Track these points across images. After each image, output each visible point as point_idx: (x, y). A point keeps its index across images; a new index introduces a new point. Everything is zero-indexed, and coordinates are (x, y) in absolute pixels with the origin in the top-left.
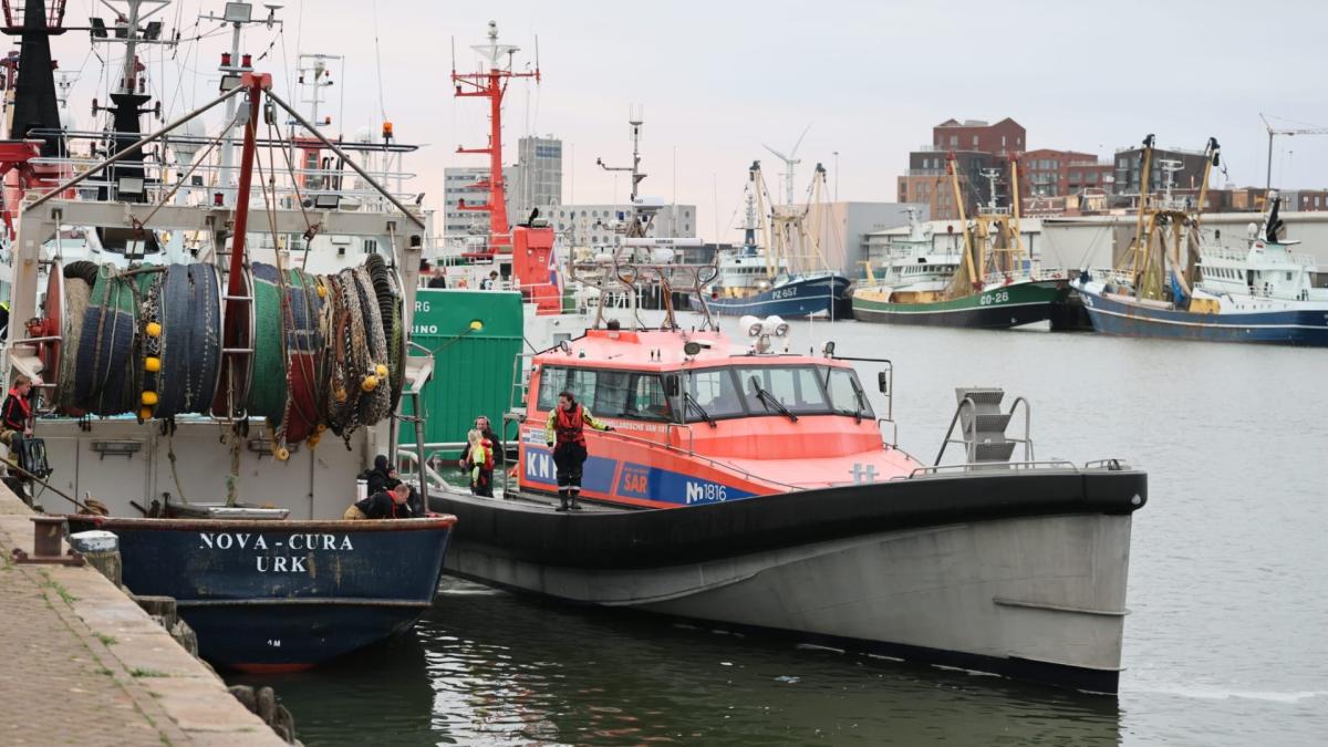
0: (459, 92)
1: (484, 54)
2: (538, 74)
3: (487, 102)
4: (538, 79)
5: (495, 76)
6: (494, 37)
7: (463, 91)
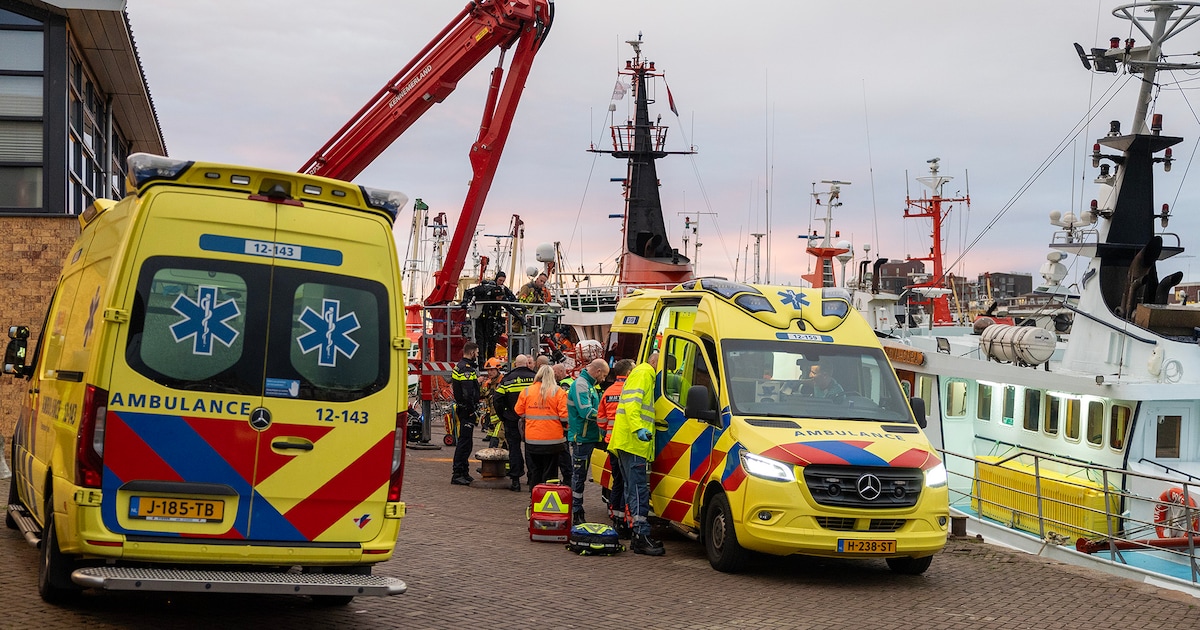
0: (907, 214)
1: (928, 184)
2: (968, 200)
3: (930, 220)
4: (969, 203)
5: (936, 202)
6: (935, 171)
7: (910, 213)
